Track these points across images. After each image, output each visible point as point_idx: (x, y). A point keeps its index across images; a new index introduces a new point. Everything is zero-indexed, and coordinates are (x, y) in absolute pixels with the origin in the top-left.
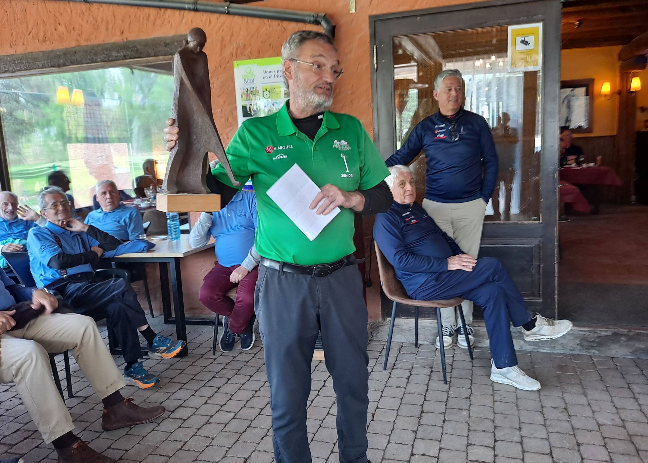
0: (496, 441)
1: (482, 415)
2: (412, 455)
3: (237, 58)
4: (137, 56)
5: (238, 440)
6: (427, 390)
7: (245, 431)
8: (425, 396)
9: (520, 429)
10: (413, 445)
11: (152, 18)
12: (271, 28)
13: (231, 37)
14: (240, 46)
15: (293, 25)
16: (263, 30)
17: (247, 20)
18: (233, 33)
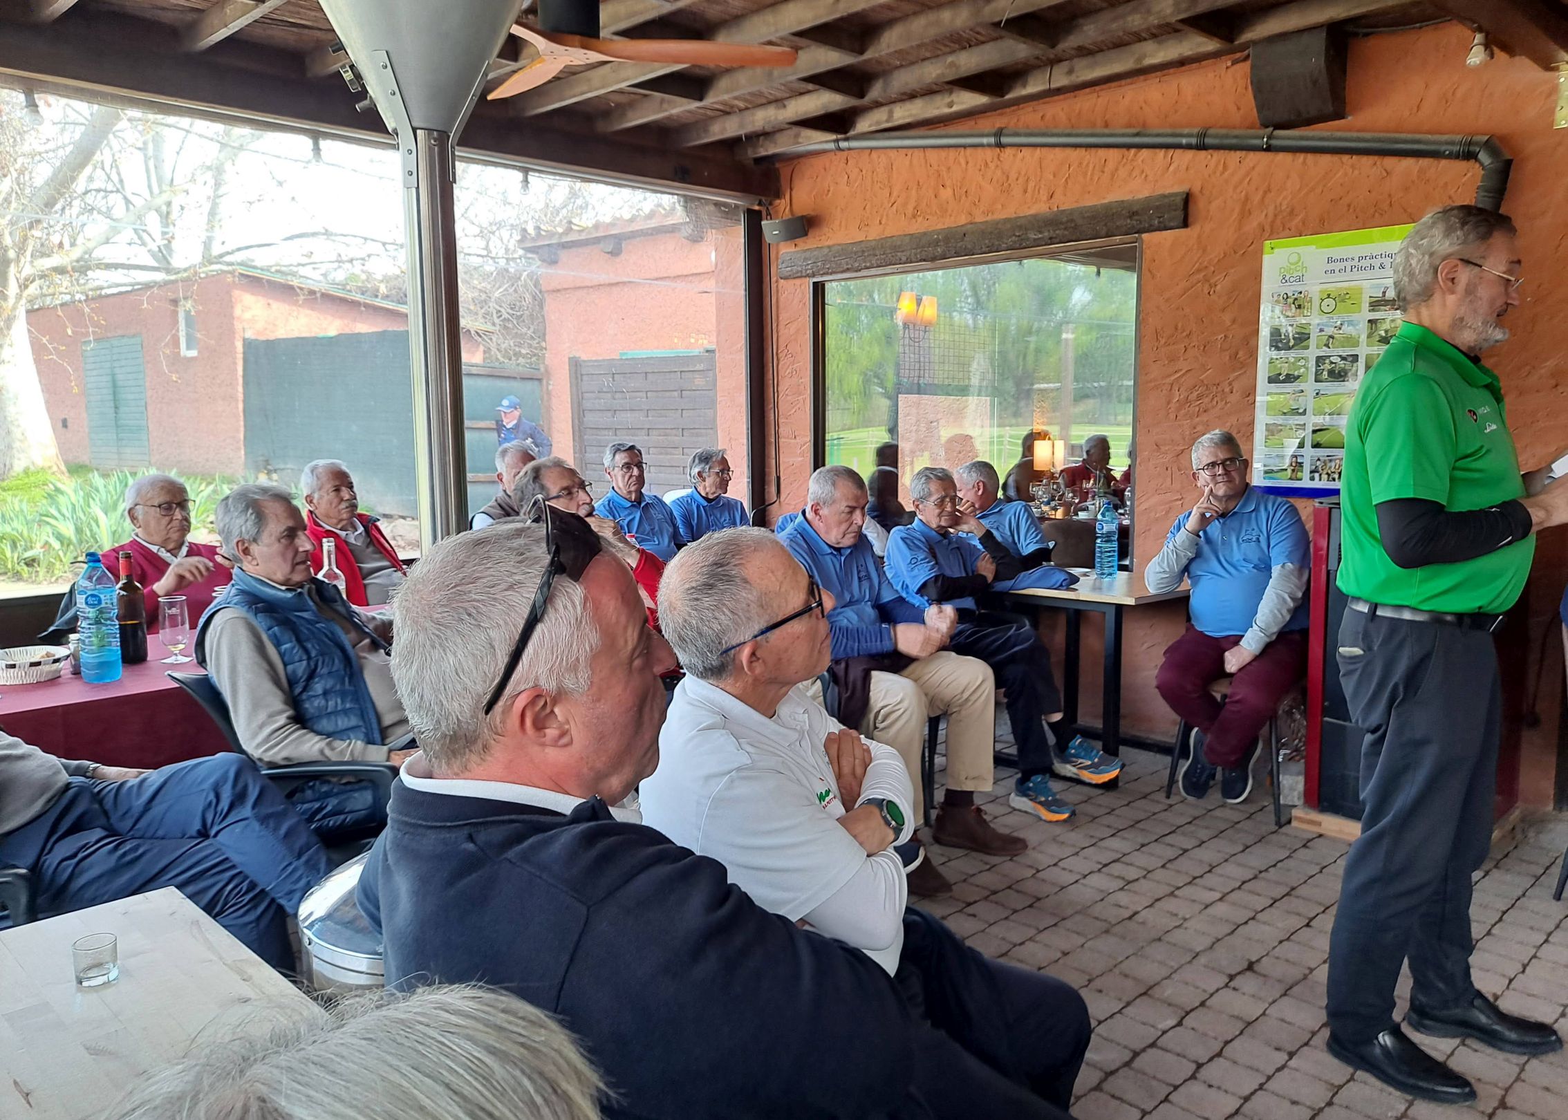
3: (1273, 234)
4: (1074, 238)
11: (1110, 166)
12: (1356, 172)
13: (1265, 193)
14: (1281, 211)
15: (1408, 162)
16: (1338, 176)
17: (1305, 159)
18: (1269, 185)
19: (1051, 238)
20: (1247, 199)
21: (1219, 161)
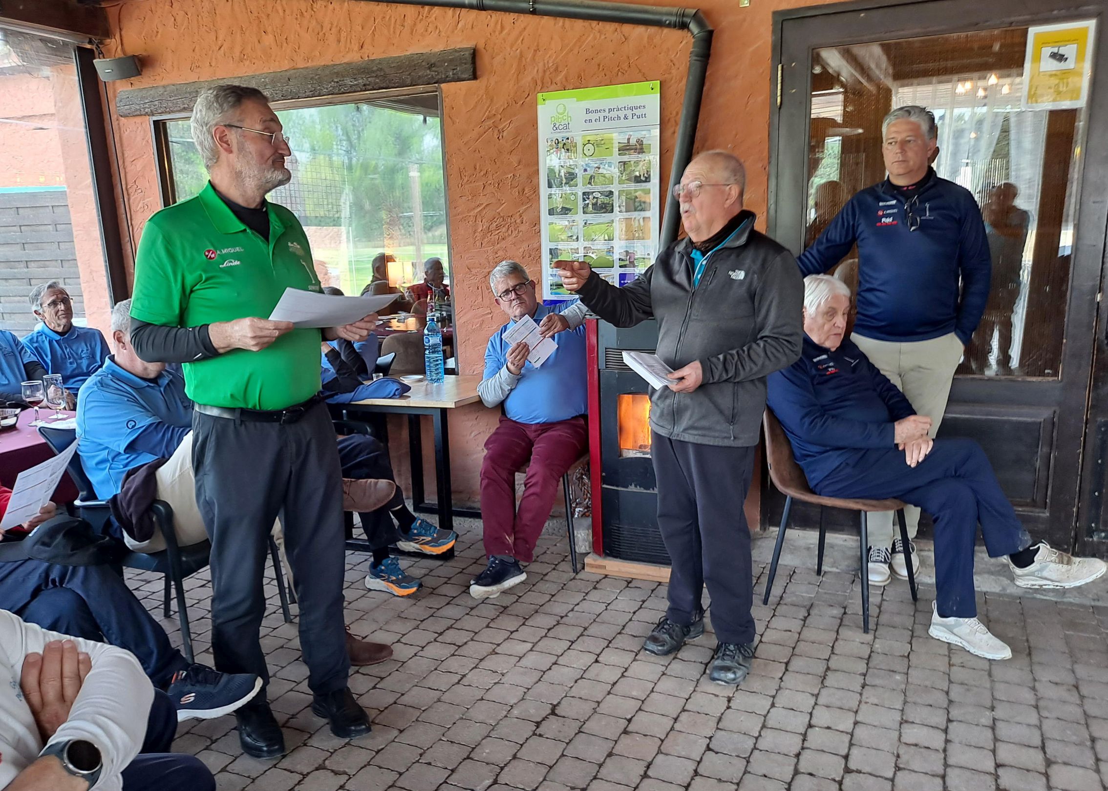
0: (949, 720)
1: (928, 683)
2: (810, 726)
3: (544, 88)
5: (540, 680)
6: (837, 639)
7: (550, 669)
8: (833, 647)
9: (993, 709)
10: (811, 714)
11: (409, 22)
12: (603, 37)
13: (535, 51)
14: (549, 68)
15: (640, 30)
16: (589, 39)
17: (564, 23)
18: (538, 46)
19: (364, 85)
20: (521, 56)
21: (498, 21)
